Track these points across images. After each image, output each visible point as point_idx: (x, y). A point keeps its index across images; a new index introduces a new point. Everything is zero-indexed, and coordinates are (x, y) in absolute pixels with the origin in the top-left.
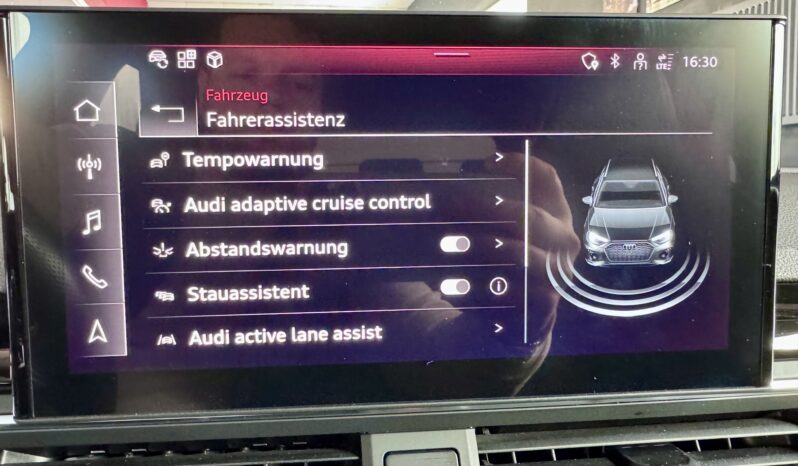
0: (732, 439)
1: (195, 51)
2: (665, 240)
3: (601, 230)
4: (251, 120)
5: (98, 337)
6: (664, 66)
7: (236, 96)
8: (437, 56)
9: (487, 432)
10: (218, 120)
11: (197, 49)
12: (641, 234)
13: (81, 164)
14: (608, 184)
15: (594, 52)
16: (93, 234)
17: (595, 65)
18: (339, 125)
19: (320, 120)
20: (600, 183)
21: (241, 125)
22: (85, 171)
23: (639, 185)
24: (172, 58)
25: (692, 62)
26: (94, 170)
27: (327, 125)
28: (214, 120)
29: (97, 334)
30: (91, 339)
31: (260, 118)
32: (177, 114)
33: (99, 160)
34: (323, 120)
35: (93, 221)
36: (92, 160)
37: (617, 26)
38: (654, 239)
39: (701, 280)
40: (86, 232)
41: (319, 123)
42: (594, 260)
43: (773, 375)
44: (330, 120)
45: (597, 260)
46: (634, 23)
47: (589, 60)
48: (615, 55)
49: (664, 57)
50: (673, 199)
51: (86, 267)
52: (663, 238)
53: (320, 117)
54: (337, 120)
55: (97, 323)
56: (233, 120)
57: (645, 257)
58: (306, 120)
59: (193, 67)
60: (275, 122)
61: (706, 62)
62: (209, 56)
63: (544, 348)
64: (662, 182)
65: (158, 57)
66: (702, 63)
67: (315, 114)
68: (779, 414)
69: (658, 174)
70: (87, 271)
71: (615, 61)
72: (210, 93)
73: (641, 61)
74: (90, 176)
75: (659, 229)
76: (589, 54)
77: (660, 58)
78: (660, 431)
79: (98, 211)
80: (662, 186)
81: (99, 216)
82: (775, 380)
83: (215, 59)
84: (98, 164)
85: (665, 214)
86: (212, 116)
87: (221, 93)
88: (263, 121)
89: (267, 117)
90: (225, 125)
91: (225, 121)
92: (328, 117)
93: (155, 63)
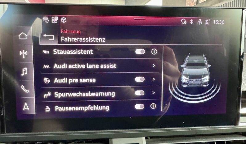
0: (226, 141)
1: (57, 17)
2: (207, 79)
3: (186, 76)
4: (75, 40)
5: (26, 108)
6: (207, 23)
7: (70, 32)
8: (135, 19)
9: (149, 138)
10: (65, 39)
11: (58, 17)
12: (199, 77)
13: (21, 53)
14: (189, 61)
15: (185, 19)
16: (25, 76)
17: (185, 23)
18: (103, 41)
19: (97, 40)
20: (186, 61)
21: (72, 41)
22: (22, 55)
23: (198, 61)
24: (50, 19)
25: (216, 22)
26: (25, 55)
27: (100, 41)
28: (64, 39)
29: (26, 107)
30: (24, 109)
31: (78, 39)
32: (52, 37)
33: (27, 52)
34: (98, 40)
35: (25, 71)
36: (24, 52)
37: (193, 11)
38: (203, 78)
39: (218, 91)
40: (22, 75)
41: (97, 41)
42: (184, 85)
43: (240, 121)
44: (101, 40)
45: (185, 85)
46: (198, 9)
47: (183, 21)
48: (192, 20)
49: (207, 20)
50: (209, 66)
51: (22, 86)
52: (206, 78)
53: (97, 38)
54: (103, 40)
55: (26, 104)
56: (69, 40)
57: (200, 84)
58: (93, 39)
59: (57, 22)
60: (83, 40)
61: (221, 22)
62: (62, 19)
63: (168, 106)
64: (206, 60)
65: (46, 19)
66: (219, 22)
67: (96, 37)
68: (241, 133)
69: (205, 58)
70: (23, 87)
71: (192, 22)
72: (62, 31)
73: (200, 21)
74: (24, 57)
75: (205, 75)
76: (183, 19)
77: (206, 21)
78: (204, 138)
79: (26, 68)
80: (206, 62)
81: (26, 70)
82: (241, 123)
83: (64, 20)
84: (26, 53)
85: (207, 71)
86: (63, 38)
87: (66, 31)
88: (79, 40)
89: (80, 38)
90: (67, 41)
91: (67, 40)
92: (100, 39)
93: (45, 21)
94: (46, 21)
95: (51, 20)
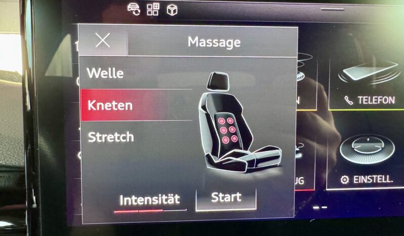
1: (159, 4)
59: (157, 15)
62: (168, 7)
65: (133, 7)
83: (172, 10)
93: (132, 11)
94: (134, 13)
95: (146, 10)
